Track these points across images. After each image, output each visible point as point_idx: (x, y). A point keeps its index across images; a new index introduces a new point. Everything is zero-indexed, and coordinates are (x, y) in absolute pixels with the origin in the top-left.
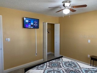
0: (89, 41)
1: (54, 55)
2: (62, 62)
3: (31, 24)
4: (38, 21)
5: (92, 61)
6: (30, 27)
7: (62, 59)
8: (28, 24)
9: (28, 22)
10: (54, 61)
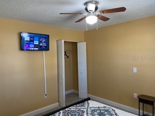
0: (135, 70)
1: (78, 95)
2: (87, 110)
3: (35, 44)
4: (47, 37)
5: (141, 104)
6: (33, 49)
7: (88, 103)
8: (29, 44)
9: (29, 40)
10: (73, 108)
